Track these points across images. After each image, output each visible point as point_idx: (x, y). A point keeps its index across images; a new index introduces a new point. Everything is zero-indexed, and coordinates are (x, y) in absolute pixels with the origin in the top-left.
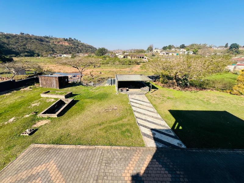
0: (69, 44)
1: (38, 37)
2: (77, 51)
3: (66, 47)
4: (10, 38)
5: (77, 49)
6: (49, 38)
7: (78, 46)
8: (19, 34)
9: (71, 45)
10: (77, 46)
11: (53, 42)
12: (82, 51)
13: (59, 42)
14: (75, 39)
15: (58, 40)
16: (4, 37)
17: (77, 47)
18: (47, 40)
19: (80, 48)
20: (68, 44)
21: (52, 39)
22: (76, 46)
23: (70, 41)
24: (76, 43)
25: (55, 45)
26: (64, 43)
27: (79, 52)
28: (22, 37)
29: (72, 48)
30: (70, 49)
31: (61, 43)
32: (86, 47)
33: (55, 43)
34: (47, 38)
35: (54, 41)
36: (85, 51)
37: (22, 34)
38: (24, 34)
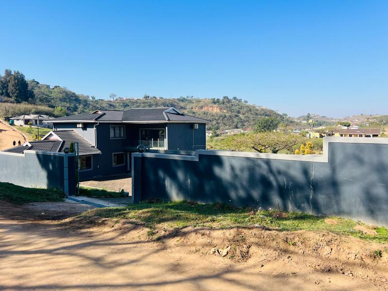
0: (221, 109)
1: (169, 100)
2: (234, 124)
3: (213, 116)
4: (128, 106)
5: (236, 120)
6: (187, 100)
7: (239, 112)
8: (141, 97)
9: (225, 111)
10: (236, 114)
11: (192, 108)
12: (246, 124)
13: (202, 108)
14: (235, 98)
15: (201, 104)
16: (122, 104)
17: (236, 116)
18: (182, 104)
19: (243, 118)
20: (218, 111)
21: (191, 102)
22: (234, 114)
23: (223, 103)
24: (234, 108)
25: (194, 113)
26: (210, 109)
27: (239, 125)
28: (145, 103)
29: (226, 119)
30: (219, 121)
31: (205, 109)
32: (256, 114)
33: (194, 110)
34: (183, 100)
35: (194, 105)
36: (252, 123)
37: (146, 97)
38: (149, 97)
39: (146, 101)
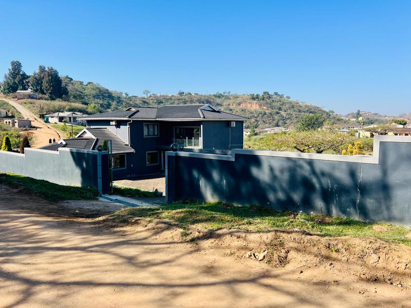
0: (260, 105)
1: (205, 96)
2: (275, 122)
3: (251, 113)
4: (162, 103)
5: (276, 117)
6: (223, 96)
7: (280, 109)
8: (176, 94)
9: (265, 108)
10: (277, 110)
11: (229, 105)
12: (288, 121)
13: (239, 104)
14: (276, 94)
15: (239, 100)
16: (155, 101)
17: (277, 113)
18: (218, 101)
19: (284, 115)
20: (258, 107)
21: (228, 98)
22: (275, 111)
23: (263, 99)
24: (274, 104)
25: (231, 110)
26: (249, 105)
27: (280, 123)
28: (180, 99)
29: (265, 116)
30: (258, 119)
31: (243, 106)
32: (300, 111)
33: (231, 107)
34: (219, 96)
35: (231, 101)
36: (295, 121)
37: (181, 94)
38: (183, 93)
39: (180, 98)
